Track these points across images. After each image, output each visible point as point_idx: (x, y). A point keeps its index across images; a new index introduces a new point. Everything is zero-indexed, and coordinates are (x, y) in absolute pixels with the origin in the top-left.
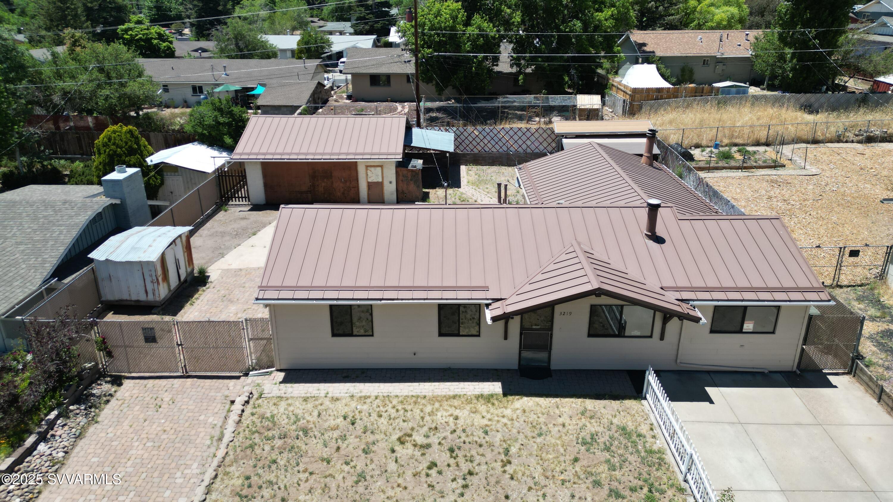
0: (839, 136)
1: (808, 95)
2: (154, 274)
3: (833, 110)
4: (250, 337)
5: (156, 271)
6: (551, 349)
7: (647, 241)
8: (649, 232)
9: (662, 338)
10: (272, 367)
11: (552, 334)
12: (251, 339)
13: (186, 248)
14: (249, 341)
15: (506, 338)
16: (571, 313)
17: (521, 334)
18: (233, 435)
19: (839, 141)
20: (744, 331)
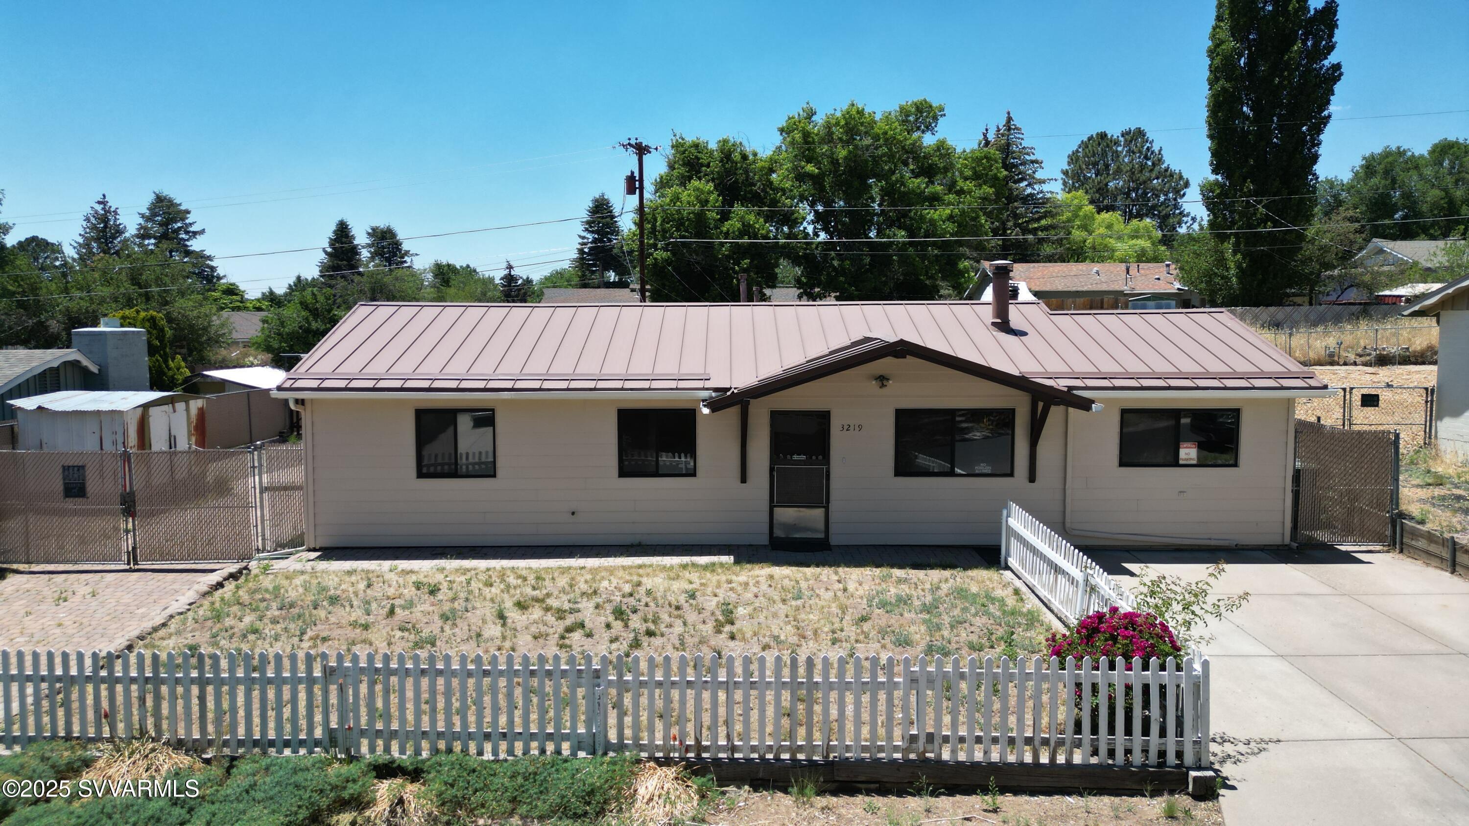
0: (1331, 355)
1: (1272, 309)
2: (120, 441)
3: (1315, 324)
4: (265, 484)
5: (125, 434)
6: (828, 502)
7: (994, 333)
8: (998, 317)
9: (1032, 478)
10: (302, 545)
11: (828, 472)
12: (266, 488)
13: (196, 428)
14: (261, 493)
15: (744, 480)
16: (860, 427)
17: (772, 470)
18: (188, 607)
19: (1332, 363)
20: (1181, 462)
